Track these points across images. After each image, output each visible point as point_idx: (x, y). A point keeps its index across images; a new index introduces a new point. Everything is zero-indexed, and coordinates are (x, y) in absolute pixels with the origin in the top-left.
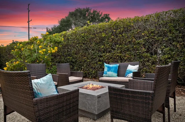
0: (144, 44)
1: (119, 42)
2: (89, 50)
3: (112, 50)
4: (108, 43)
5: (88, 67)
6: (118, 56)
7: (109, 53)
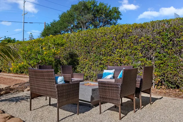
0: (141, 49)
1: (119, 47)
2: (91, 52)
3: (113, 54)
4: (109, 47)
5: (89, 70)
6: (118, 60)
7: (109, 56)
